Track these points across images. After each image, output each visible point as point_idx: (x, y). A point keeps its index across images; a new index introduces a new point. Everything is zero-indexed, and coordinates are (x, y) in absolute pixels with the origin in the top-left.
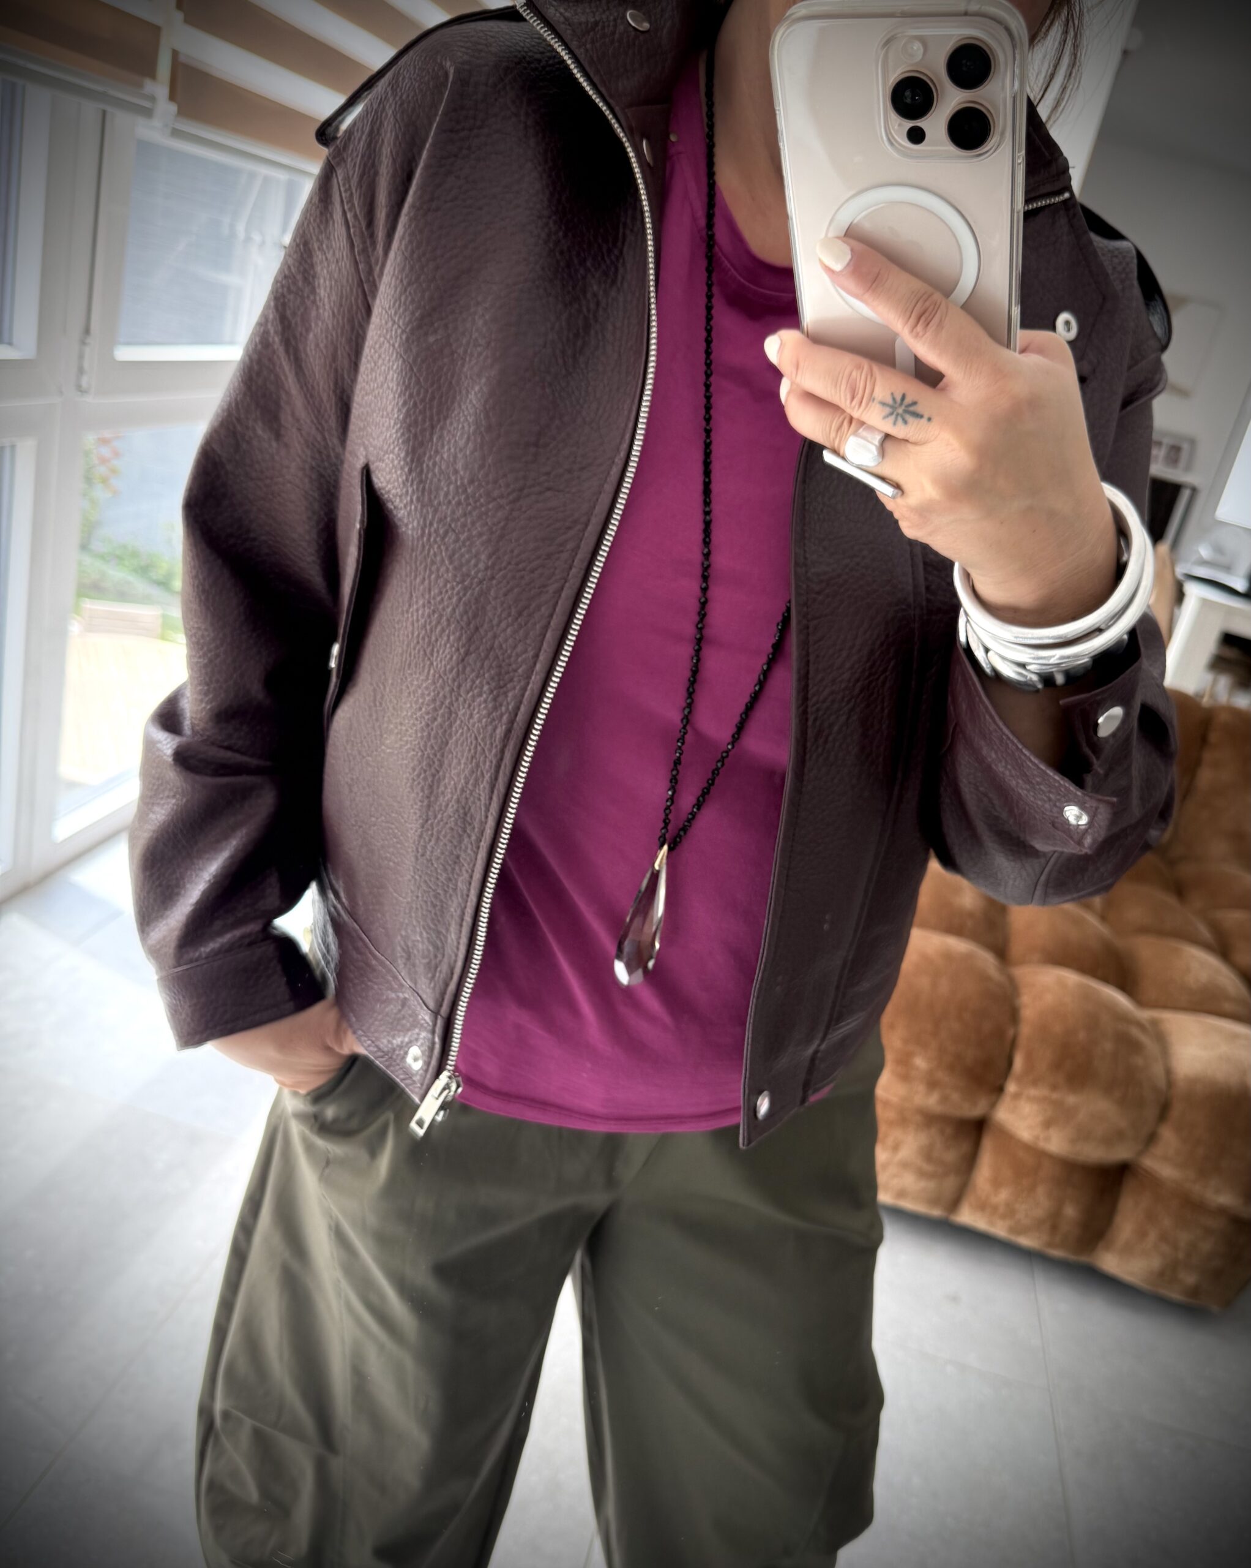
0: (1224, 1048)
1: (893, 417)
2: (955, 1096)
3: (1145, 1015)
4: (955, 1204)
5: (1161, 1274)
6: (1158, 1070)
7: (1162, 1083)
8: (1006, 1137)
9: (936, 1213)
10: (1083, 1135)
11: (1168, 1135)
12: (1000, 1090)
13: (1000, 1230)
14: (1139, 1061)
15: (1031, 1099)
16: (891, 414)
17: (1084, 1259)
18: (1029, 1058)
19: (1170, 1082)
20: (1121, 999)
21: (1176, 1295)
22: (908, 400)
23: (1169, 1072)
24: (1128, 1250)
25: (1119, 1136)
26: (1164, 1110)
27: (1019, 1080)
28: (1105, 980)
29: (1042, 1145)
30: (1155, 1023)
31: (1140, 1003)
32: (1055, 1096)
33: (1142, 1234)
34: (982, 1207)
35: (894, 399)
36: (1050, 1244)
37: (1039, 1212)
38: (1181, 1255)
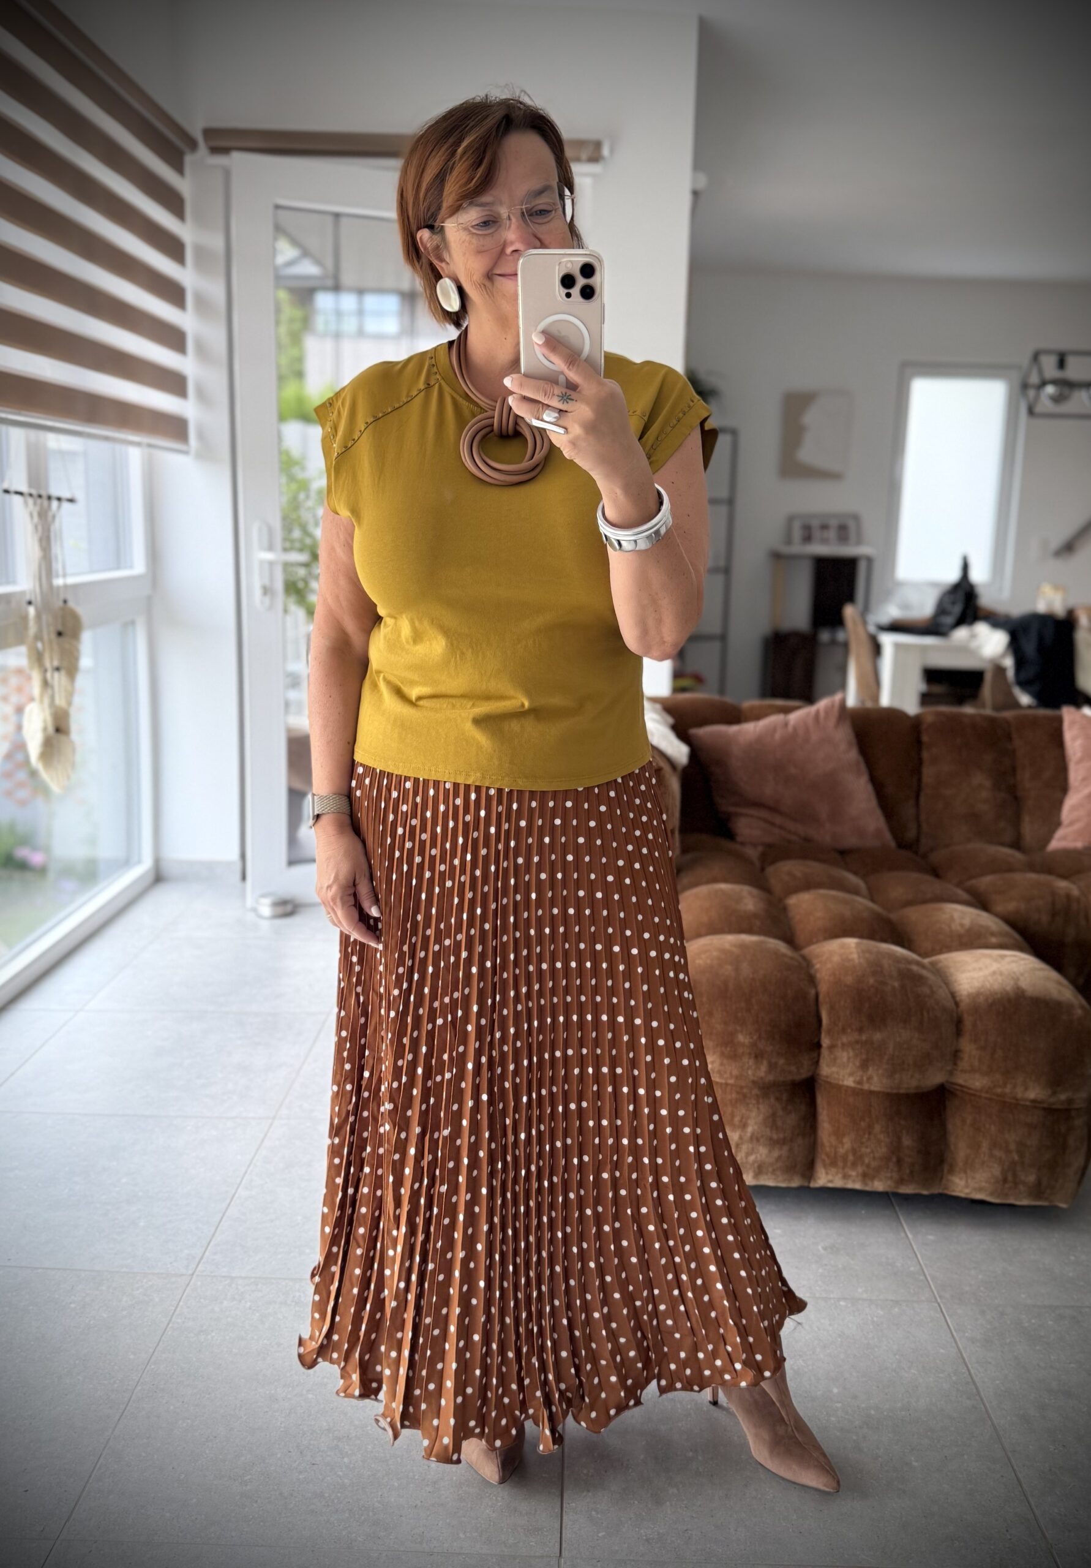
1: (562, 401)
2: (782, 1062)
4: (810, 1168)
5: (1004, 1182)
8: (836, 1089)
9: (795, 1183)
10: (896, 1067)
11: (968, 1047)
12: (817, 1047)
13: (854, 1182)
15: (846, 1047)
16: (561, 400)
17: (937, 1189)
18: (833, 1012)
19: (957, 1003)
21: (1024, 1202)
22: (567, 394)
24: (969, 1167)
25: (927, 1059)
26: (958, 1028)
27: (831, 1034)
29: (867, 1086)
30: (934, 964)
32: (863, 1037)
33: (976, 1147)
34: (833, 1163)
35: (563, 394)
36: (901, 1181)
37: (883, 1150)
38: (1016, 1157)
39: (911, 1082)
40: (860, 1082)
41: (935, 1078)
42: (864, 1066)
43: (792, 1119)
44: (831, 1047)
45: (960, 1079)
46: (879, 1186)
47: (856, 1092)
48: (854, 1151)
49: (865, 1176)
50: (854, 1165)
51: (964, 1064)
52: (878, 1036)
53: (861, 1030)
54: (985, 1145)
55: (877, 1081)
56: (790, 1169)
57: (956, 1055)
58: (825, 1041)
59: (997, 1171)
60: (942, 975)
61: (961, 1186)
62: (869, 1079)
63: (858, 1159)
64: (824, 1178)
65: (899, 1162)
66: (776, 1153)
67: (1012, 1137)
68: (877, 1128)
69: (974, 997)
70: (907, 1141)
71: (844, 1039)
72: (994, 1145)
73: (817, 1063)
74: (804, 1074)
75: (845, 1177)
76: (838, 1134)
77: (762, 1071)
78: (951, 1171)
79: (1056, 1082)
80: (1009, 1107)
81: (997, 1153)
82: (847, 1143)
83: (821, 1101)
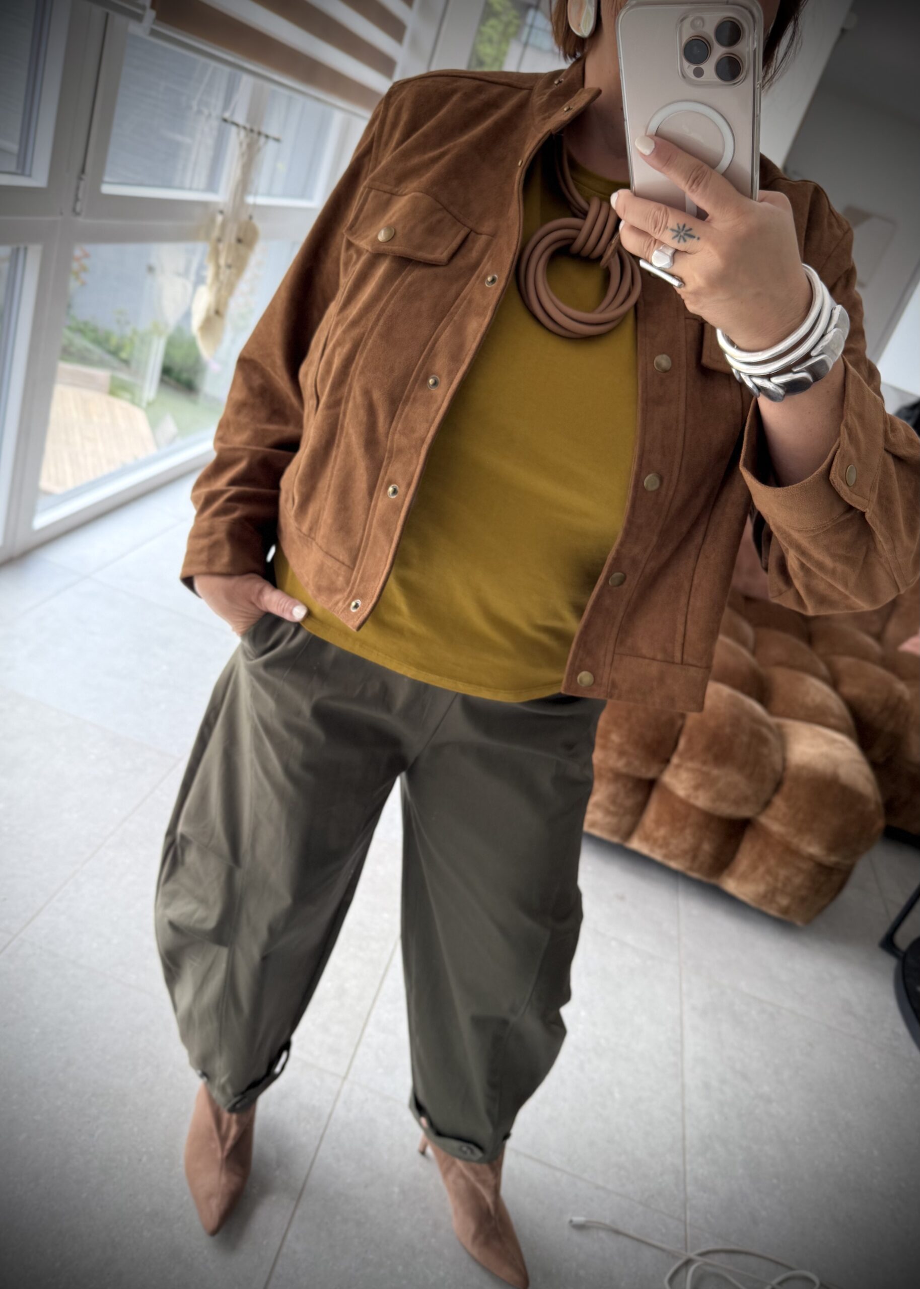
0: (825, 749)
2: (637, 763)
3: (773, 720)
4: (628, 835)
5: (765, 896)
6: (777, 759)
7: (779, 767)
8: (669, 794)
9: (615, 839)
10: (720, 797)
11: (779, 804)
12: (667, 761)
13: (657, 856)
14: (765, 751)
15: (688, 770)
16: (677, 236)
17: (713, 881)
18: (690, 741)
19: (785, 768)
20: (758, 708)
21: (773, 912)
23: (784, 760)
24: (743, 878)
25: (746, 799)
26: (778, 786)
27: (681, 756)
28: (749, 694)
29: (692, 801)
30: (779, 727)
31: (771, 712)
32: (705, 769)
33: (754, 868)
34: (647, 838)
35: (679, 227)
36: (691, 869)
37: (686, 846)
38: (780, 885)
39: (727, 810)
40: (689, 796)
41: (745, 812)
42: (697, 787)
43: (629, 802)
44: (678, 766)
45: (764, 820)
46: (673, 864)
47: (684, 803)
48: (665, 838)
49: (666, 856)
50: (661, 847)
51: (771, 812)
52: (715, 772)
53: (704, 763)
54: (761, 869)
55: (702, 801)
56: (615, 832)
57: (767, 804)
58: (675, 760)
59: (762, 888)
60: (782, 738)
61: (730, 885)
62: (697, 798)
63: (665, 844)
64: (635, 844)
65: (694, 858)
66: (608, 819)
67: (783, 873)
68: (688, 831)
69: (801, 768)
70: (707, 847)
71: (690, 765)
72: (768, 872)
73: (661, 771)
74: (650, 775)
75: (652, 850)
76: (658, 823)
77: (620, 764)
78: (730, 875)
79: (832, 849)
80: (789, 852)
81: (769, 879)
82: (662, 832)
83: (655, 797)
